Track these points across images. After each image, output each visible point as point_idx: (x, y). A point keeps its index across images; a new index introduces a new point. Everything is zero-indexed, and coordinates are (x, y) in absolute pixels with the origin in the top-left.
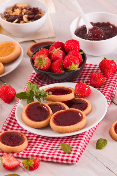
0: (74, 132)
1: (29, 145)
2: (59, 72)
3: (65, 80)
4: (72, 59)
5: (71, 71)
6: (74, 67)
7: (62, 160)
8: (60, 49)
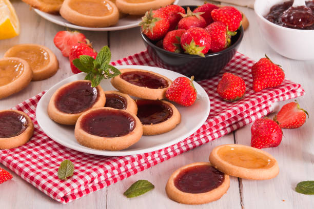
0: (103, 150)
1: (26, 145)
2: (168, 50)
3: (177, 69)
4: (196, 33)
5: (188, 54)
6: (193, 50)
7: (44, 187)
8: (201, 15)
